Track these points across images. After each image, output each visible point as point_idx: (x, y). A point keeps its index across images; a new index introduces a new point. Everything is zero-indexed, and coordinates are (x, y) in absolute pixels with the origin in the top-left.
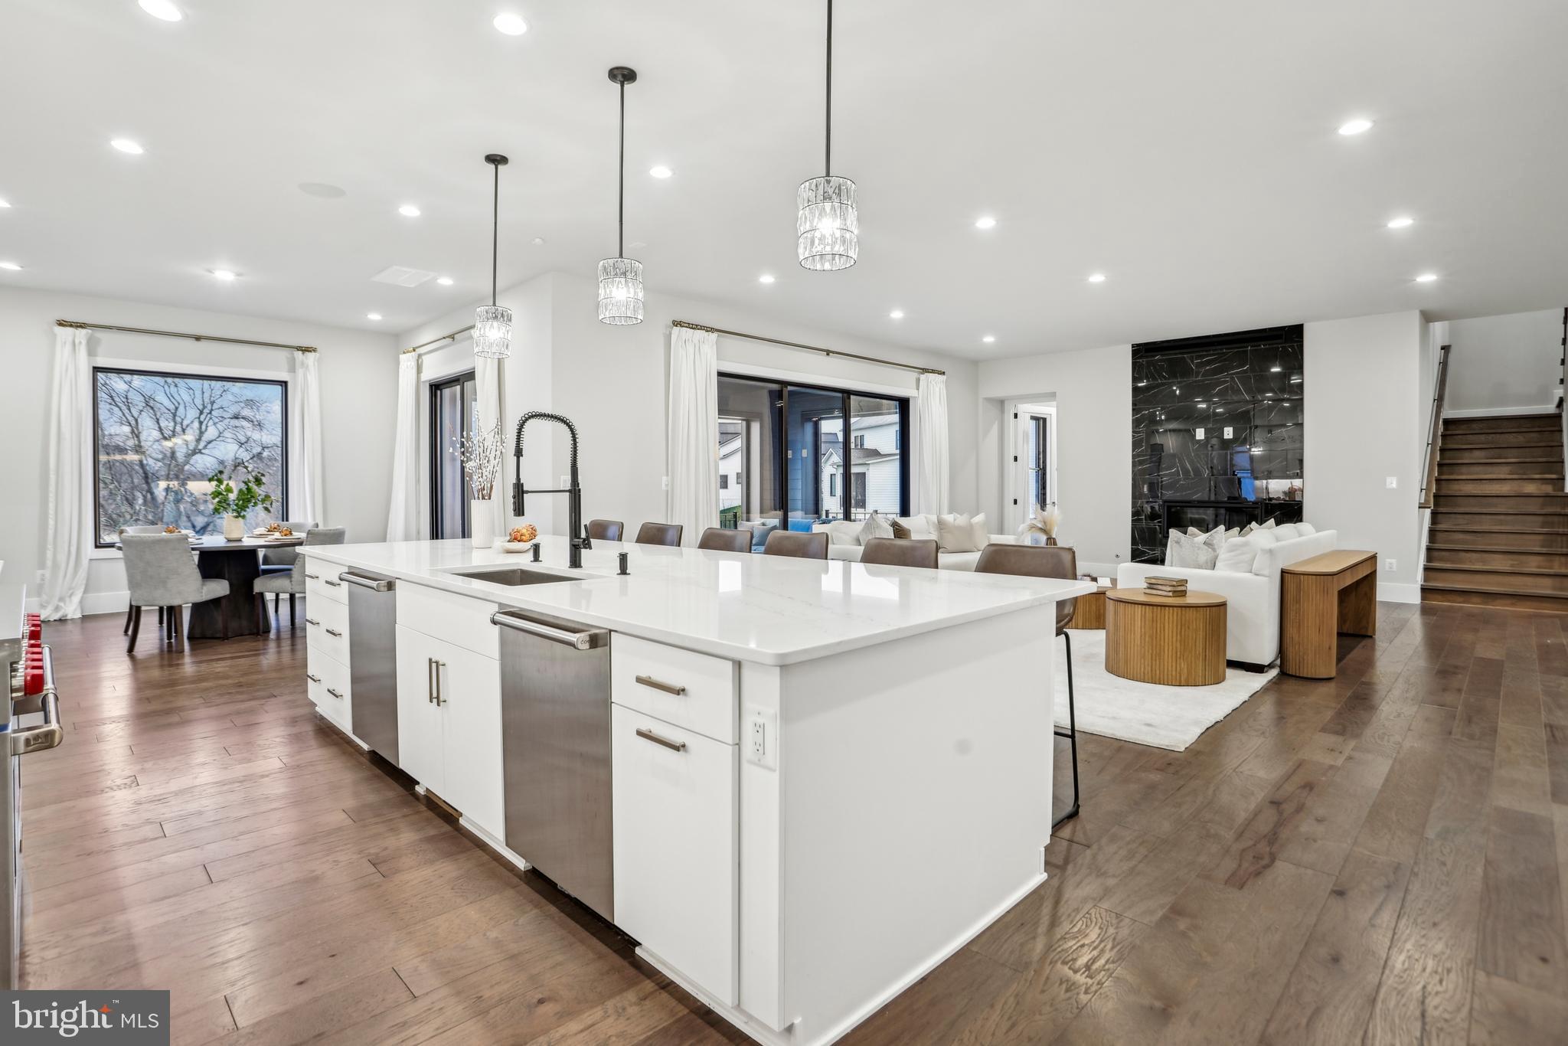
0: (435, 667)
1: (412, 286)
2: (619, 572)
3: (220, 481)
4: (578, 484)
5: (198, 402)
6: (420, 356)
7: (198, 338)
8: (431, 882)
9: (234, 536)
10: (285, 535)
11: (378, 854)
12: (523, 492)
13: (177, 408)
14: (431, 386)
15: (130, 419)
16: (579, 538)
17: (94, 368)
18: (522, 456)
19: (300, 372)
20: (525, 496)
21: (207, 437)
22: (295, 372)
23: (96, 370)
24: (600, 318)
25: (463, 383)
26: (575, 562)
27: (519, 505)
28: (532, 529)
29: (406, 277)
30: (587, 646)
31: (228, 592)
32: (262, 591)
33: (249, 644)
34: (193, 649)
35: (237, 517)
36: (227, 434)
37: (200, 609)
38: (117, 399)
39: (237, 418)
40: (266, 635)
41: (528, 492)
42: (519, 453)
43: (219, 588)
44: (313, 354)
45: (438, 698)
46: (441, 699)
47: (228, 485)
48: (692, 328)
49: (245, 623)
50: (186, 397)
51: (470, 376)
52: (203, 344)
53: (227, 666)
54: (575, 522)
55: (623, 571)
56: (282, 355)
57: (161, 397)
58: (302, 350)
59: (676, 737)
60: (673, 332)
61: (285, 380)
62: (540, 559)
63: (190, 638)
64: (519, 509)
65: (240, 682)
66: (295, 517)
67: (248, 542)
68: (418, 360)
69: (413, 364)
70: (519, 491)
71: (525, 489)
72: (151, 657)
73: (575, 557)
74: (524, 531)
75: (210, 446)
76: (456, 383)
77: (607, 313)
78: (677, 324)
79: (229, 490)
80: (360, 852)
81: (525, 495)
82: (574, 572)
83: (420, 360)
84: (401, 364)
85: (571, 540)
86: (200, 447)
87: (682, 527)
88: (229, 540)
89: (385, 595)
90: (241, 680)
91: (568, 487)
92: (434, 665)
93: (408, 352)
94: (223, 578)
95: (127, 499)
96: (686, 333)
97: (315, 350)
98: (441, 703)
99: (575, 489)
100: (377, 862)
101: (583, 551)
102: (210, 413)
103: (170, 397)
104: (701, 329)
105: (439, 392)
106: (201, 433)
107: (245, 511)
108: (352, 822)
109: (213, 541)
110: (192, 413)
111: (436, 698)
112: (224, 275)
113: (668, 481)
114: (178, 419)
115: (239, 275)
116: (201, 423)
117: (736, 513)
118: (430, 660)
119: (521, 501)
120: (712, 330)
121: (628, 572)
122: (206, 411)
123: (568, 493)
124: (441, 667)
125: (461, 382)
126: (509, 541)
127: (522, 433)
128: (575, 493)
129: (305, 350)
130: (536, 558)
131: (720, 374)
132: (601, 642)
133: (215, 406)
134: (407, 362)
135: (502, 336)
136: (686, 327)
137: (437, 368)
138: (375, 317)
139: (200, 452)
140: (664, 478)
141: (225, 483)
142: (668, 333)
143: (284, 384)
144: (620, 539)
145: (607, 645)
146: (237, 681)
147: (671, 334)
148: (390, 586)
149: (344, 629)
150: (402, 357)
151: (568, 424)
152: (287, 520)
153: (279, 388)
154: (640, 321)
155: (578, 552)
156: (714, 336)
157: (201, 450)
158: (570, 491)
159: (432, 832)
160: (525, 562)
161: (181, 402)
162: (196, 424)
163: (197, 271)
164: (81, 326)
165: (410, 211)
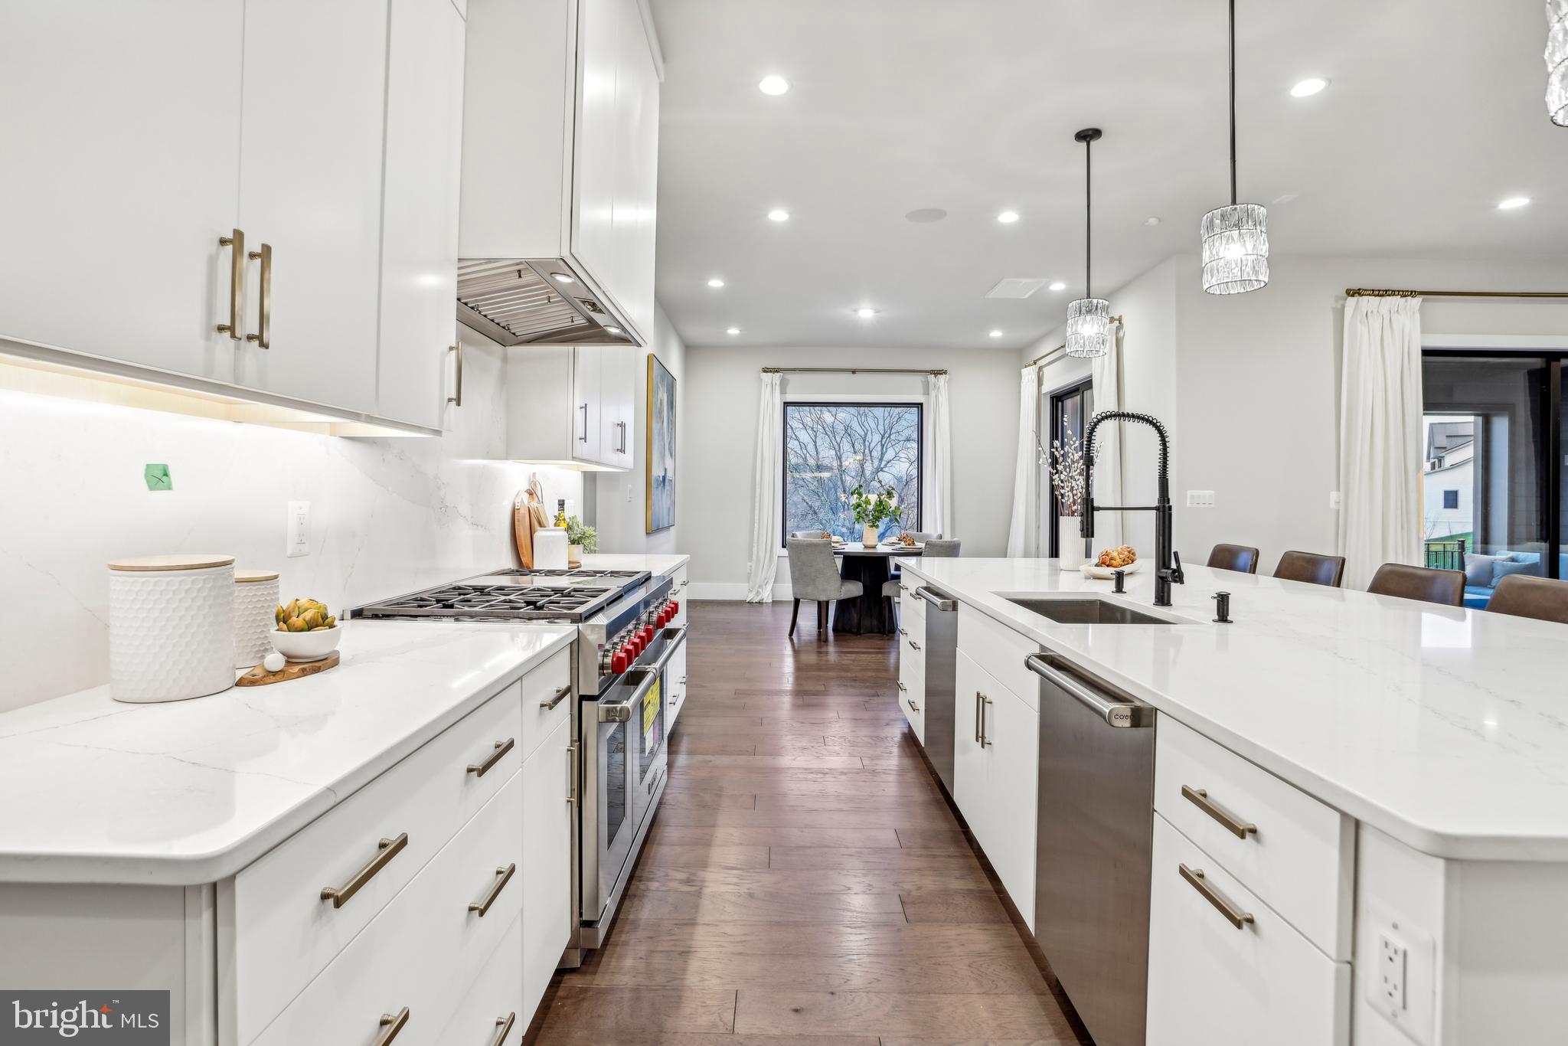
0: (982, 701)
1: (1026, 296)
2: (1217, 617)
3: (860, 495)
4: (1169, 500)
5: (881, 428)
6: (1040, 368)
7: (854, 372)
8: (950, 947)
9: (870, 543)
10: (909, 545)
11: (910, 891)
12: (1093, 509)
13: (866, 434)
14: (1052, 398)
15: (835, 444)
16: (1169, 568)
17: (785, 403)
18: (1093, 465)
19: (933, 394)
21: (887, 457)
22: (928, 394)
23: (786, 404)
24: (1205, 288)
25: (1083, 392)
26: (1163, 598)
27: (1087, 524)
28: (1129, 552)
29: (1020, 288)
30: (1127, 723)
31: (862, 593)
32: (889, 595)
33: (878, 642)
34: (836, 639)
35: (871, 526)
36: (902, 455)
37: (844, 605)
38: (827, 429)
39: (908, 440)
40: (891, 635)
41: (1099, 509)
43: (855, 589)
44: (944, 376)
45: (983, 737)
46: (986, 741)
47: (867, 497)
48: (1378, 295)
49: (875, 622)
50: (873, 425)
51: (1087, 384)
52: (858, 376)
53: (850, 660)
54: (1164, 547)
55: (1223, 616)
56: (918, 379)
57: (856, 426)
58: (934, 374)
59: (1245, 904)
60: (1346, 305)
61: (920, 402)
62: (1124, 590)
63: (834, 630)
64: (1087, 529)
65: (856, 677)
66: (927, 529)
67: (882, 549)
68: (1039, 373)
69: (1035, 377)
70: (1089, 507)
71: (1096, 504)
72: (810, 642)
73: (1163, 592)
74: (1115, 554)
75: (889, 465)
76: (1076, 393)
77: (1214, 280)
78: (1353, 293)
79: (867, 502)
80: (896, 883)
81: (1095, 512)
82: (1160, 612)
83: (1041, 373)
84: (1023, 378)
85: (1158, 569)
86: (882, 466)
87: (1344, 560)
88: (866, 547)
89: (949, 614)
90: (859, 674)
92: (981, 699)
93: (1029, 365)
94: (859, 580)
95: (832, 509)
96: (1368, 302)
97: (945, 372)
98: (986, 745)
99: (1164, 506)
100: (906, 900)
101: (1174, 586)
102: (889, 436)
103: (862, 425)
104: (1394, 295)
105: (1060, 404)
106: (883, 454)
107: (879, 521)
108: (898, 846)
109: (855, 547)
110: (877, 438)
111: (981, 737)
112: (866, 313)
113: (1339, 497)
114: (867, 443)
115: (877, 311)
116: (883, 446)
117: (1463, 542)
118: (978, 694)
119: (1090, 519)
120: (1413, 293)
121: (1229, 618)
122: (887, 435)
123: (1155, 511)
124: (987, 705)
125: (1081, 391)
126: (1097, 565)
127: (1093, 437)
128: (1164, 512)
129: (937, 373)
130: (1119, 589)
131: (1426, 353)
132: (1144, 720)
133: (893, 431)
134: (1029, 374)
135: (1096, 331)
136: (1369, 295)
137: (1057, 379)
138: (996, 334)
139: (882, 470)
140: (1334, 495)
141: (864, 496)
142: (1339, 306)
143: (920, 406)
144: (1253, 570)
145: (1152, 726)
146: (854, 675)
147: (1343, 307)
148: (955, 606)
149: (922, 643)
150: (1025, 371)
151: (1155, 426)
152: (921, 531)
153: (915, 410)
154: (1263, 284)
155: (1166, 586)
156: (1419, 299)
157: (882, 468)
158: (1157, 509)
159: (972, 886)
160: (1105, 591)
161: (869, 429)
162: (879, 448)
163: (845, 312)
164: (777, 371)
165: (1008, 217)
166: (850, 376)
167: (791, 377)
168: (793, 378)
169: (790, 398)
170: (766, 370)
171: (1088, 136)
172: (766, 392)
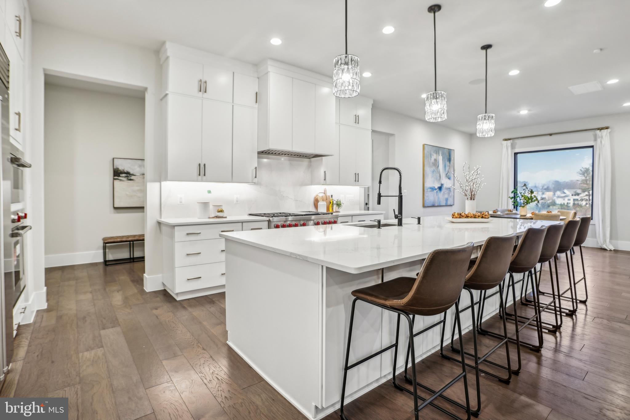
4: (402, 193)
7: (551, 135)
19: (599, 140)
20: (381, 197)
22: (596, 140)
23: (516, 154)
27: (379, 201)
41: (382, 196)
42: (380, 182)
44: (607, 129)
52: (553, 136)
56: (591, 134)
58: (599, 130)
61: (592, 145)
70: (380, 196)
71: (381, 195)
91: (398, 194)
99: (400, 196)
112: (524, 112)
115: (529, 110)
127: (382, 175)
129: (602, 129)
151: (399, 172)
163: (514, 113)
164: (509, 139)
165: (514, 73)
166: (549, 137)
167: (517, 141)
168: (518, 142)
169: (517, 151)
170: (506, 140)
171: (487, 47)
172: (504, 150)
